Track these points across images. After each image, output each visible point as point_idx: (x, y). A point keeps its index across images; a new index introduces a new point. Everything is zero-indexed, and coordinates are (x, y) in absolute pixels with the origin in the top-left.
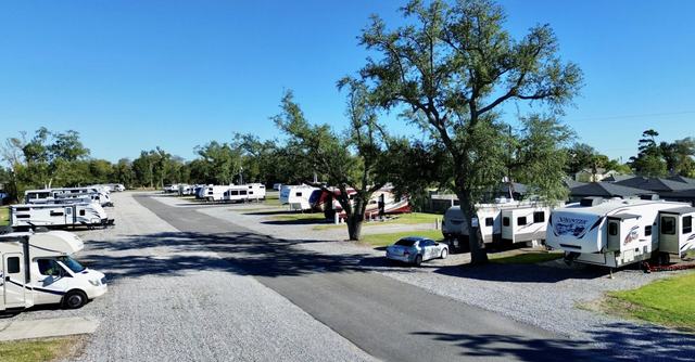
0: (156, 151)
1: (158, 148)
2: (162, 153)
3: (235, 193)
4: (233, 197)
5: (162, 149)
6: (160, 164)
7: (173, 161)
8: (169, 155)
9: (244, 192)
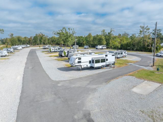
0: (40, 34)
1: (41, 33)
2: (42, 35)
3: (97, 61)
4: (96, 65)
5: (42, 33)
6: (42, 38)
7: (45, 37)
8: (44, 35)
9: (103, 61)
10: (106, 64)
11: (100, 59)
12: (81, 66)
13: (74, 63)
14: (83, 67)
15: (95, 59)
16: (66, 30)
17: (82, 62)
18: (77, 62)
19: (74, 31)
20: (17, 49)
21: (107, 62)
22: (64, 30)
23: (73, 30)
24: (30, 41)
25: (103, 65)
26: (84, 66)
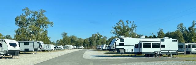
10: (162, 51)
11: (152, 43)
12: (124, 50)
13: (114, 45)
14: (126, 51)
15: (143, 42)
16: (123, 23)
17: (125, 45)
18: (119, 44)
19: (134, 25)
20: (68, 48)
21: (163, 49)
22: (121, 23)
23: (132, 23)
24: (85, 42)
25: (157, 52)
26: (128, 50)
